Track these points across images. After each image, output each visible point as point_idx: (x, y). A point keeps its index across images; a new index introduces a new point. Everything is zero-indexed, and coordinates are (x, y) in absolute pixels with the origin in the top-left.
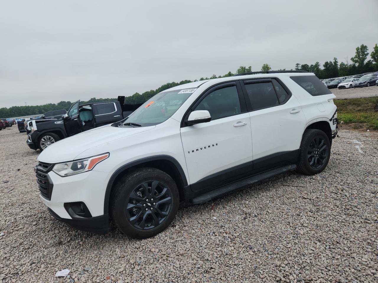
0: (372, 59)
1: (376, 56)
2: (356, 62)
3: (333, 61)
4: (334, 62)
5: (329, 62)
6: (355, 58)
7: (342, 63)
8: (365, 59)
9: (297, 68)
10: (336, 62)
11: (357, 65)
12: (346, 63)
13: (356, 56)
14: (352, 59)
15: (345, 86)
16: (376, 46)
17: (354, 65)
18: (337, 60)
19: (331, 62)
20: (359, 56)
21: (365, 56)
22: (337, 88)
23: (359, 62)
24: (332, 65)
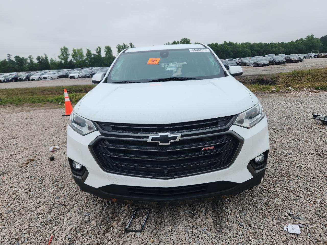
0: (73, 59)
1: (75, 57)
2: (62, 59)
3: (44, 56)
4: (45, 58)
5: (41, 57)
6: (61, 56)
7: (51, 59)
8: (68, 58)
9: (9, 59)
10: (46, 58)
11: (63, 62)
12: (54, 60)
13: (61, 55)
14: (59, 57)
15: (75, 76)
16: (74, 49)
17: (61, 62)
18: (47, 56)
19: (43, 57)
20: (63, 55)
21: (68, 56)
22: (68, 77)
23: (64, 60)
24: (44, 59)
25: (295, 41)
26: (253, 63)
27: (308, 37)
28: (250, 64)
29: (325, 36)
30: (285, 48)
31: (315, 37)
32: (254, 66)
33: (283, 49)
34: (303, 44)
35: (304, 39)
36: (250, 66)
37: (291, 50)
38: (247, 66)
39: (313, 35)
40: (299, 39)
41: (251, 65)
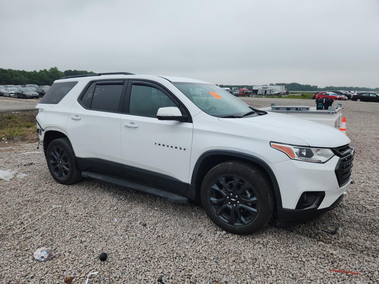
25: (38, 71)
26: (16, 94)
27: (52, 69)
28: (11, 94)
29: (68, 71)
30: (29, 78)
31: (59, 70)
32: (18, 98)
33: (27, 79)
34: (48, 76)
35: (48, 70)
36: (10, 96)
37: (36, 81)
38: (5, 96)
39: (56, 68)
40: (43, 69)
41: (12, 96)
